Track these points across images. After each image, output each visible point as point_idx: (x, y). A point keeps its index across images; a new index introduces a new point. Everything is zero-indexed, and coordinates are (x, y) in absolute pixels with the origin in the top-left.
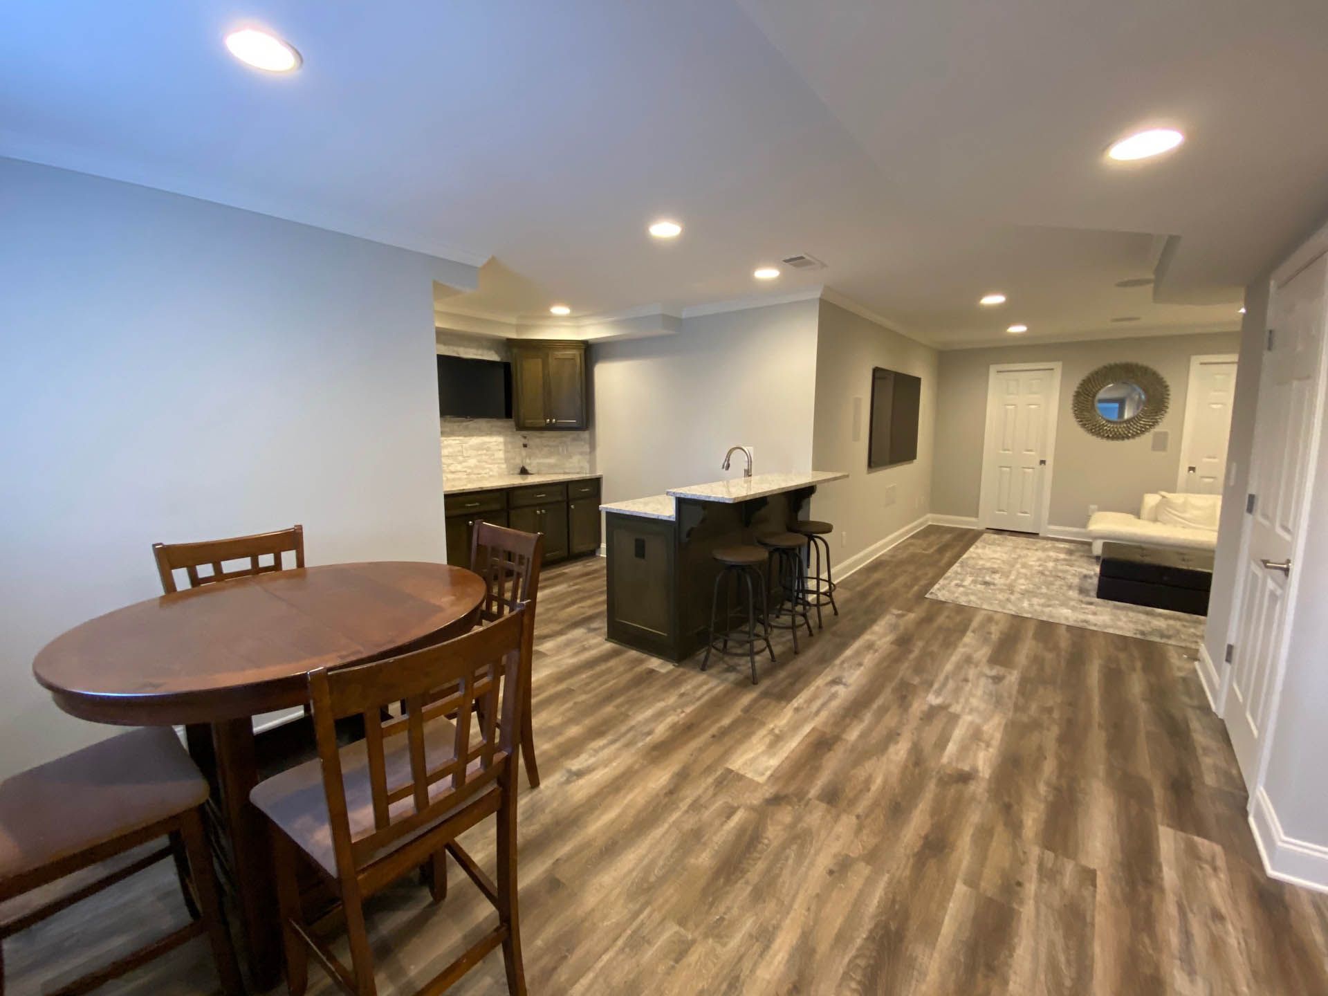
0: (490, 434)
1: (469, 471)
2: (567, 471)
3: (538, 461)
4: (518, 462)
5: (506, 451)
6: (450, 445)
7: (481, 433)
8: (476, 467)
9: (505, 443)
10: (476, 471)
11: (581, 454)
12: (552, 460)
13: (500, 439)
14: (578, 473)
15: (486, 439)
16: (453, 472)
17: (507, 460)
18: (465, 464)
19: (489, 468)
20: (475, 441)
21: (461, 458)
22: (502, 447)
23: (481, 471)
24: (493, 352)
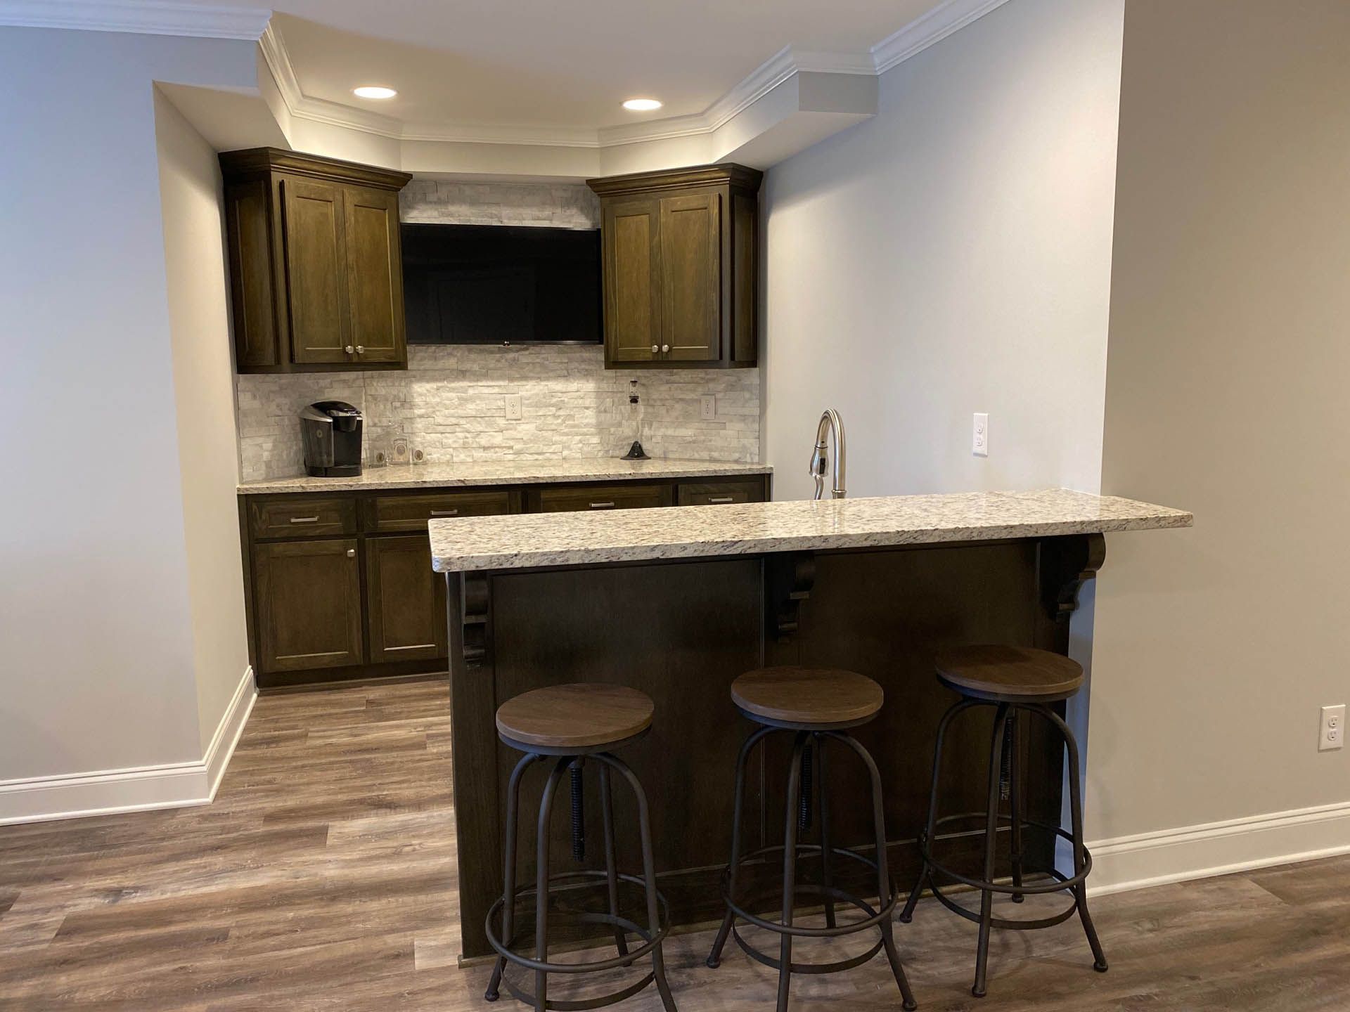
0: (567, 376)
1: (518, 446)
2: (715, 455)
3: (662, 431)
4: (628, 431)
5: (601, 411)
6: (479, 397)
7: (545, 373)
8: (534, 440)
9: (599, 394)
10: (534, 447)
11: (744, 418)
12: (688, 432)
13: (589, 386)
14: (736, 462)
15: (557, 386)
16: (485, 448)
17: (601, 429)
18: (507, 434)
19: (561, 442)
20: (531, 389)
21: (502, 422)
22: (590, 401)
23: (545, 449)
24: (574, 211)
